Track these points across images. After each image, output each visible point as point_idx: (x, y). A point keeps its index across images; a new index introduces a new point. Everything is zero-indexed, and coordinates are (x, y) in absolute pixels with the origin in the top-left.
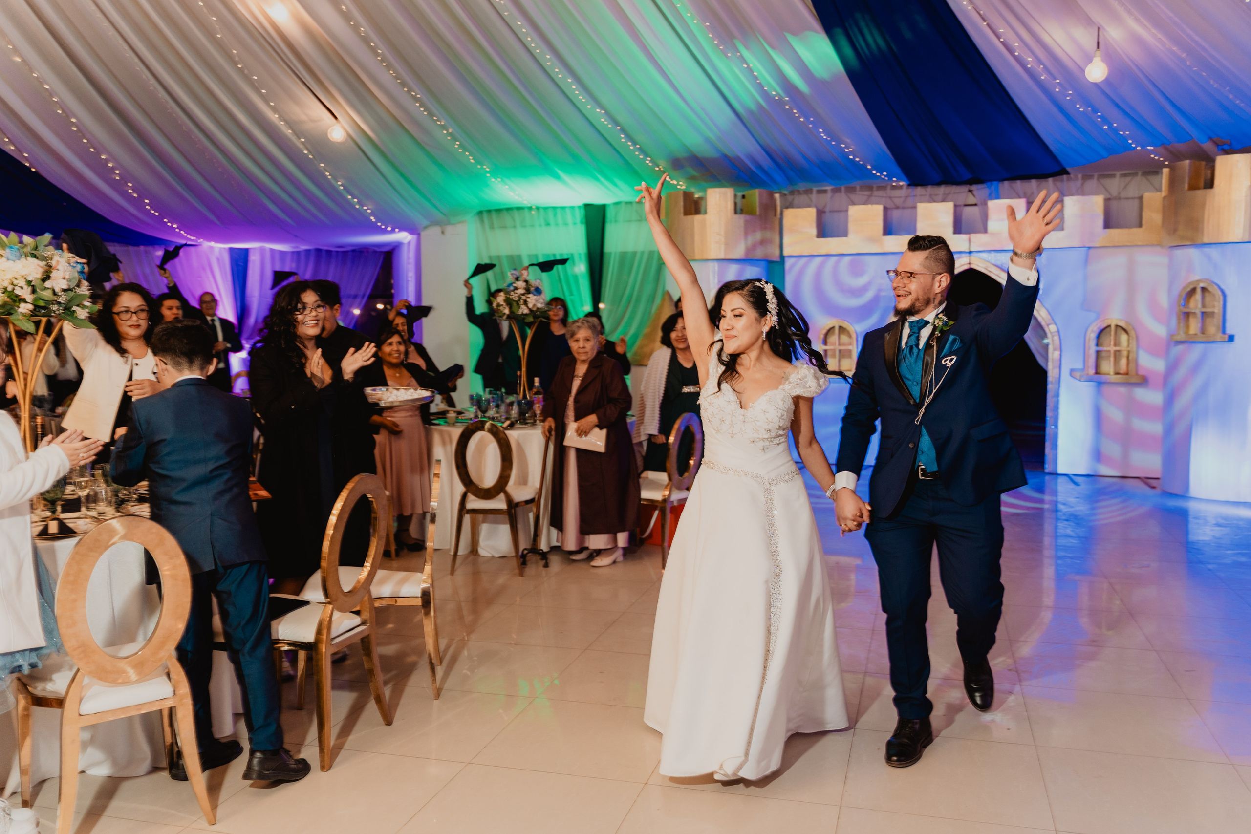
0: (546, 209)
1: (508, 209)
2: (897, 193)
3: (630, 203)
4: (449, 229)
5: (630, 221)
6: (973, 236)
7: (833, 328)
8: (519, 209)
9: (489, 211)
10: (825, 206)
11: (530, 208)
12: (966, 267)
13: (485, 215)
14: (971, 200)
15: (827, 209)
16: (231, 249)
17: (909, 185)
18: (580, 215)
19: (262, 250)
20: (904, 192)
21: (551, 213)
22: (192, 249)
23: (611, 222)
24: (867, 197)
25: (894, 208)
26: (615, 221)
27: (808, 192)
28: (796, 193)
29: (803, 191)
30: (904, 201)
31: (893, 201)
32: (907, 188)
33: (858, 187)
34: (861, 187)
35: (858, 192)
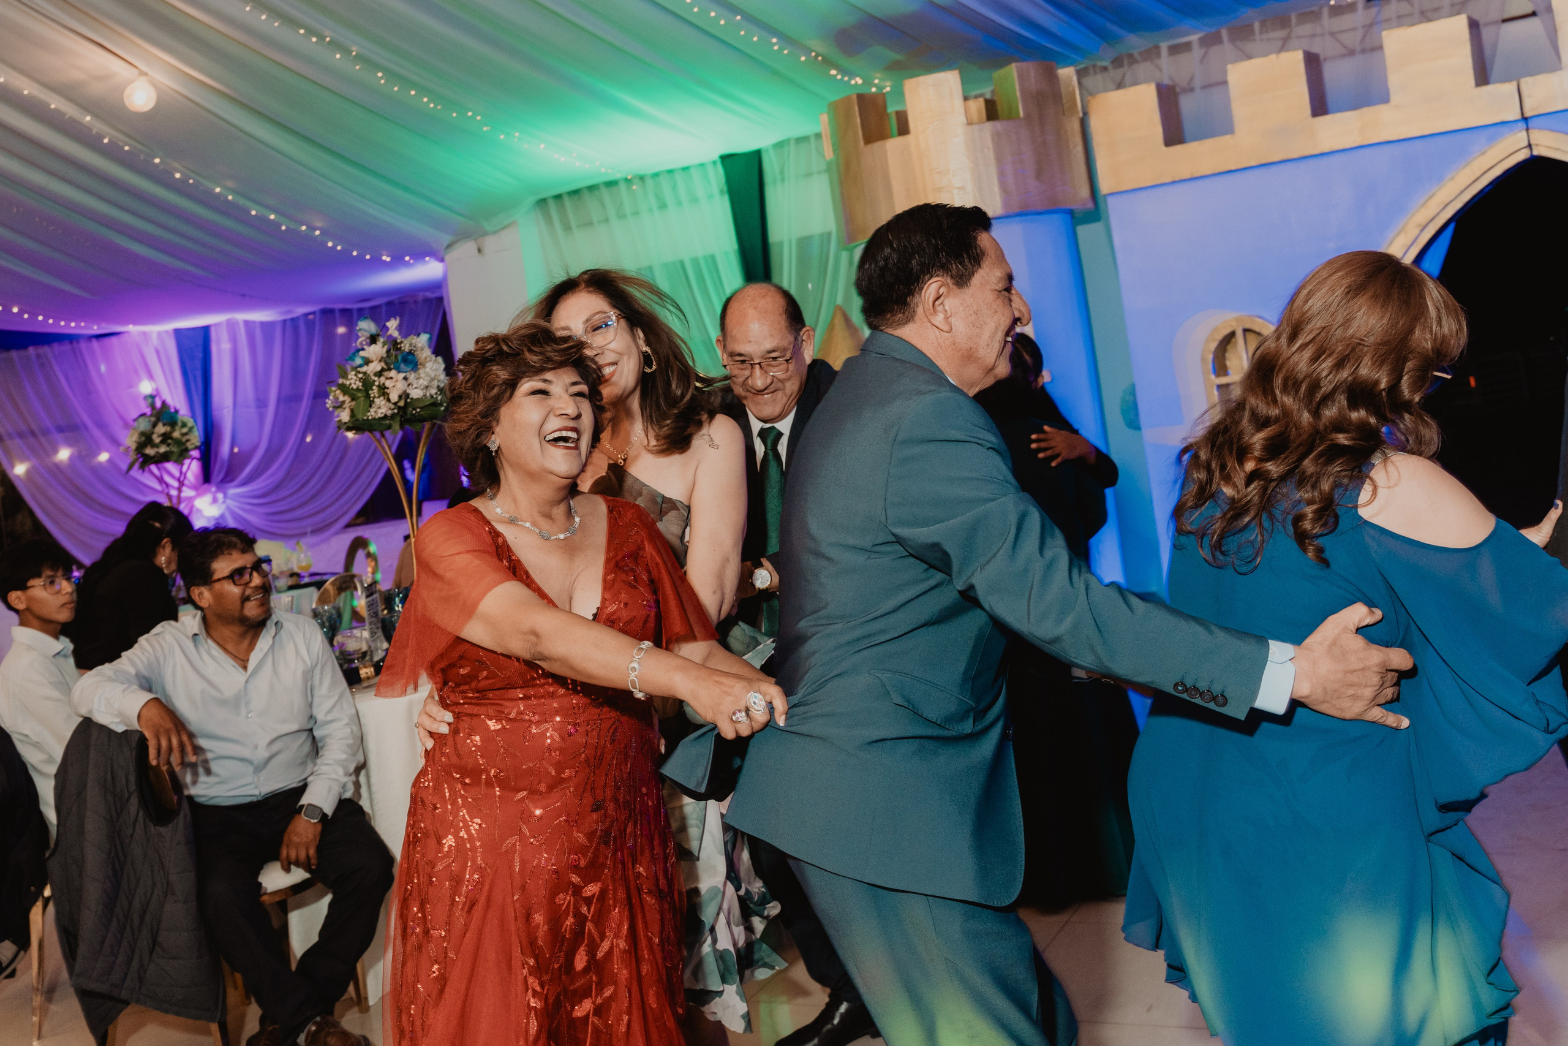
0: (656, 175)
1: (592, 188)
2: (1346, 21)
3: (801, 140)
4: (489, 243)
5: (809, 175)
6: (1526, 83)
7: (1233, 334)
8: (611, 184)
9: (558, 197)
10: (1192, 79)
11: (627, 181)
12: (1522, 156)
13: (552, 205)
14: (1518, 4)
15: (1197, 83)
16: (177, 332)
18: (717, 178)
19: (231, 325)
20: (1359, 17)
21: (665, 184)
22: (114, 339)
23: (775, 182)
24: (1280, 43)
25: (1343, 56)
26: (783, 180)
27: (1152, 53)
28: (1126, 62)
29: (1140, 53)
30: (1364, 37)
31: (1339, 41)
32: (1366, 7)
33: (1257, 25)
34: (1263, 23)
35: (1257, 36)
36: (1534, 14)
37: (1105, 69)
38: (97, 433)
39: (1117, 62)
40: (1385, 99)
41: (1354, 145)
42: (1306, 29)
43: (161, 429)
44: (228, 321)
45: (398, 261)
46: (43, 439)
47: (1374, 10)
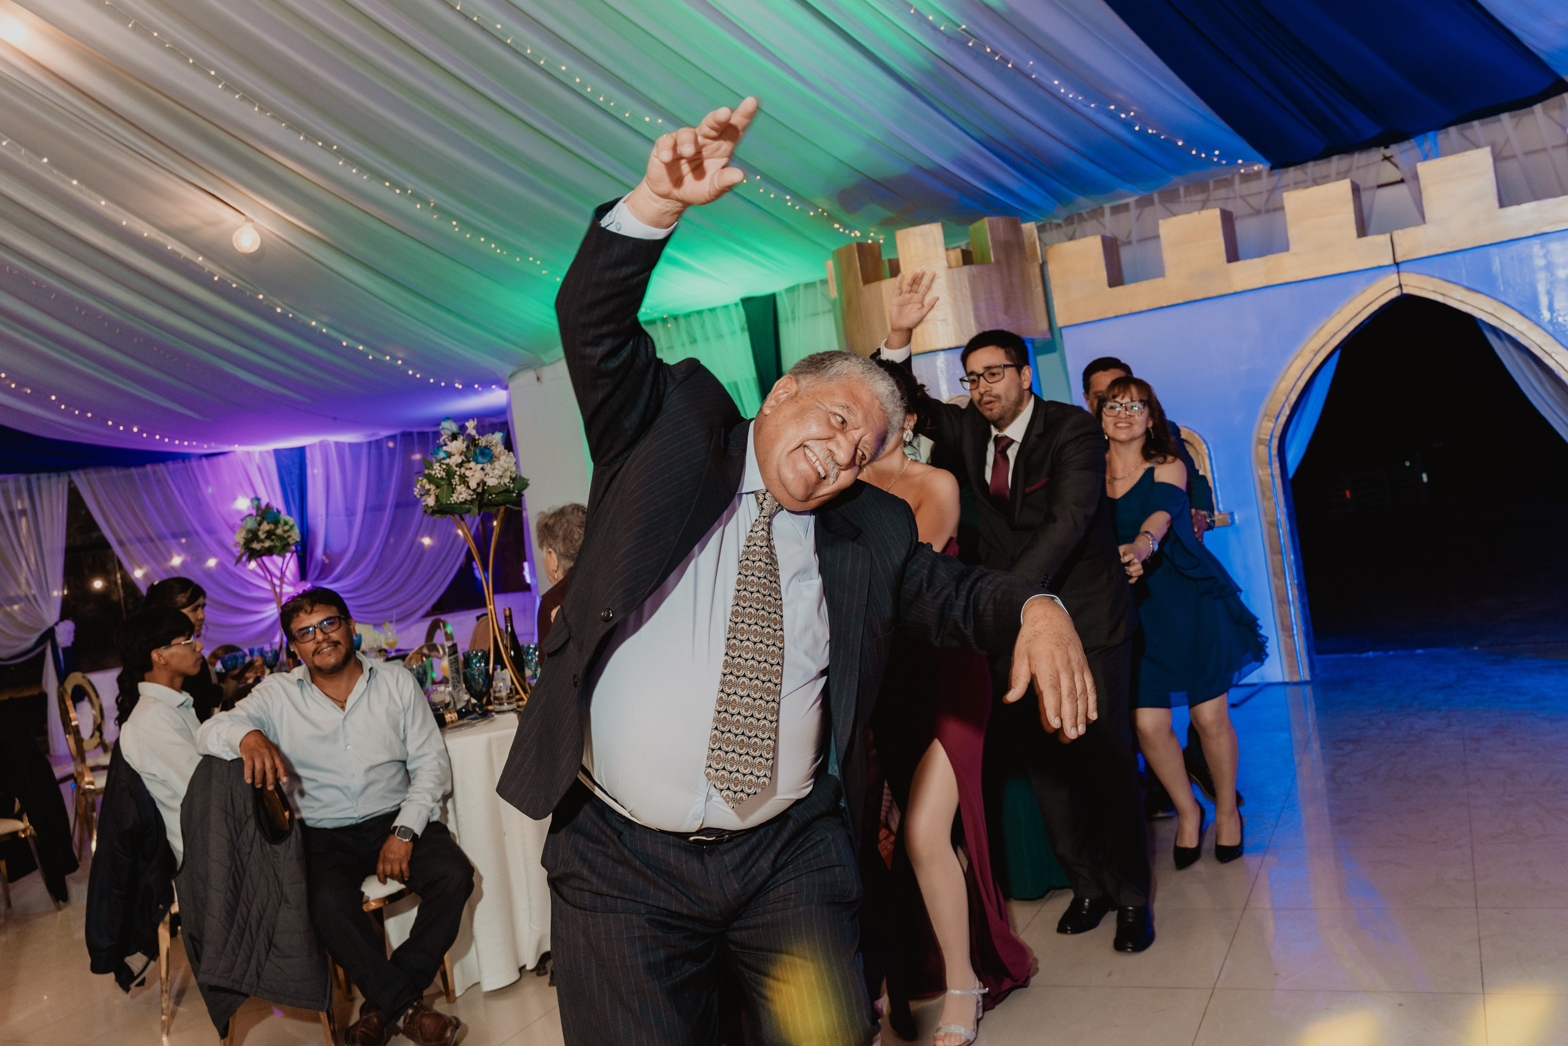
0: (688, 316)
2: (1254, 186)
3: (809, 286)
4: (546, 373)
5: (816, 314)
6: (1398, 235)
10: (1130, 233)
11: (664, 320)
12: (1395, 294)
14: (1389, 173)
15: (1134, 238)
16: (277, 452)
17: (1272, 168)
18: (739, 317)
19: (324, 446)
20: (1265, 183)
21: (695, 321)
22: (221, 458)
23: (787, 320)
24: (1200, 205)
25: (1250, 215)
26: (794, 319)
27: (1097, 213)
28: (1076, 220)
29: (1087, 213)
30: (1268, 200)
31: (1248, 203)
32: (1270, 175)
33: (1182, 190)
34: (1187, 188)
35: (1182, 199)
36: (1402, 181)
37: (1059, 226)
38: (206, 537)
39: (1069, 220)
40: (1285, 248)
41: (1261, 285)
42: (1222, 193)
43: (265, 527)
44: (321, 443)
45: (469, 389)
46: (159, 543)
47: (1276, 178)
